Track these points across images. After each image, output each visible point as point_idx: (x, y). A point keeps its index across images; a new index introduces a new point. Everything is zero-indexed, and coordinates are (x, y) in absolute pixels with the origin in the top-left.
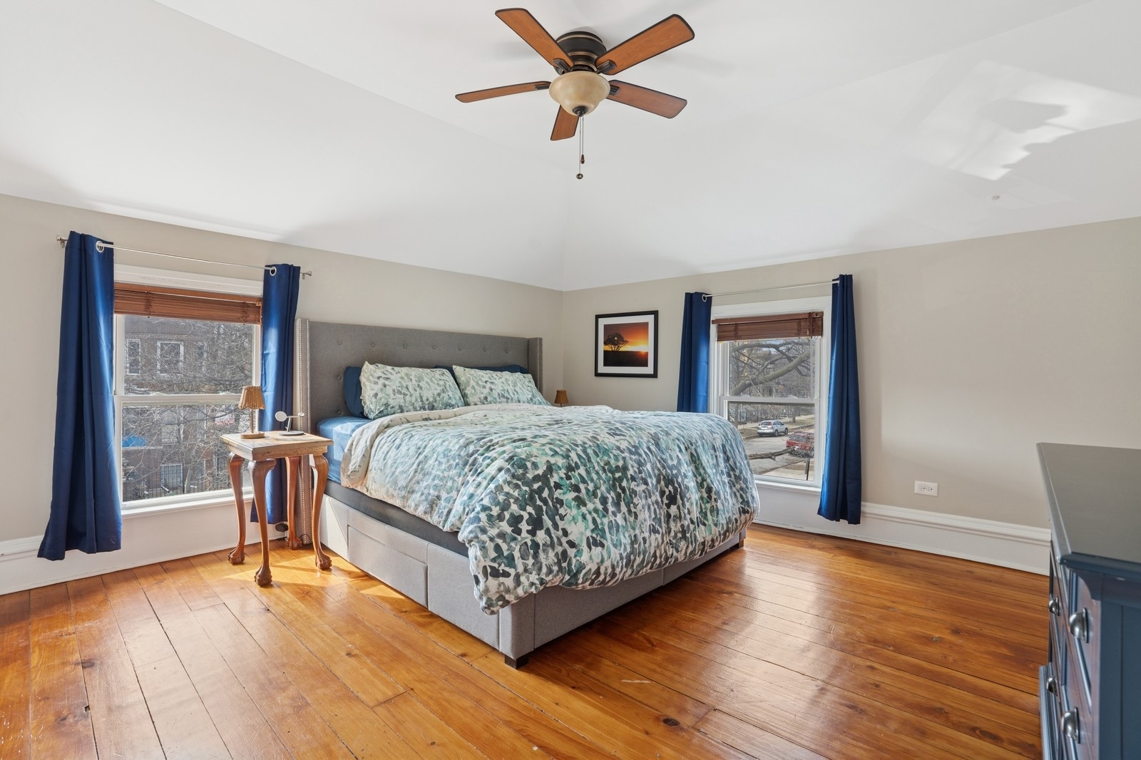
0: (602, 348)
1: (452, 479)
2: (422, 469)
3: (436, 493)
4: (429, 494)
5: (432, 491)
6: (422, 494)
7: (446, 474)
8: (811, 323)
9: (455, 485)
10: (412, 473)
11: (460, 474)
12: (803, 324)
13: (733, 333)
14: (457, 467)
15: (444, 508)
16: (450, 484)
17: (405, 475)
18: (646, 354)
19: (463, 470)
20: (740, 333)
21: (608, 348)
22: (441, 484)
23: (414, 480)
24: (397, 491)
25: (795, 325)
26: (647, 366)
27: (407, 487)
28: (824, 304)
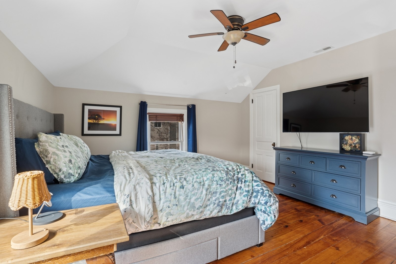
0: (86, 121)
1: (231, 189)
2: (210, 192)
3: (224, 200)
4: (220, 202)
5: (221, 200)
6: (214, 204)
7: (227, 188)
8: (180, 117)
9: (233, 191)
10: (204, 197)
11: (234, 185)
12: (178, 117)
13: (155, 119)
14: (231, 183)
15: (230, 204)
16: (230, 192)
17: (200, 200)
18: (116, 125)
19: (234, 183)
20: (158, 119)
21: (91, 121)
22: (226, 194)
23: (206, 200)
24: (196, 211)
25: (176, 117)
26: (116, 130)
27: (203, 205)
28: (184, 112)
